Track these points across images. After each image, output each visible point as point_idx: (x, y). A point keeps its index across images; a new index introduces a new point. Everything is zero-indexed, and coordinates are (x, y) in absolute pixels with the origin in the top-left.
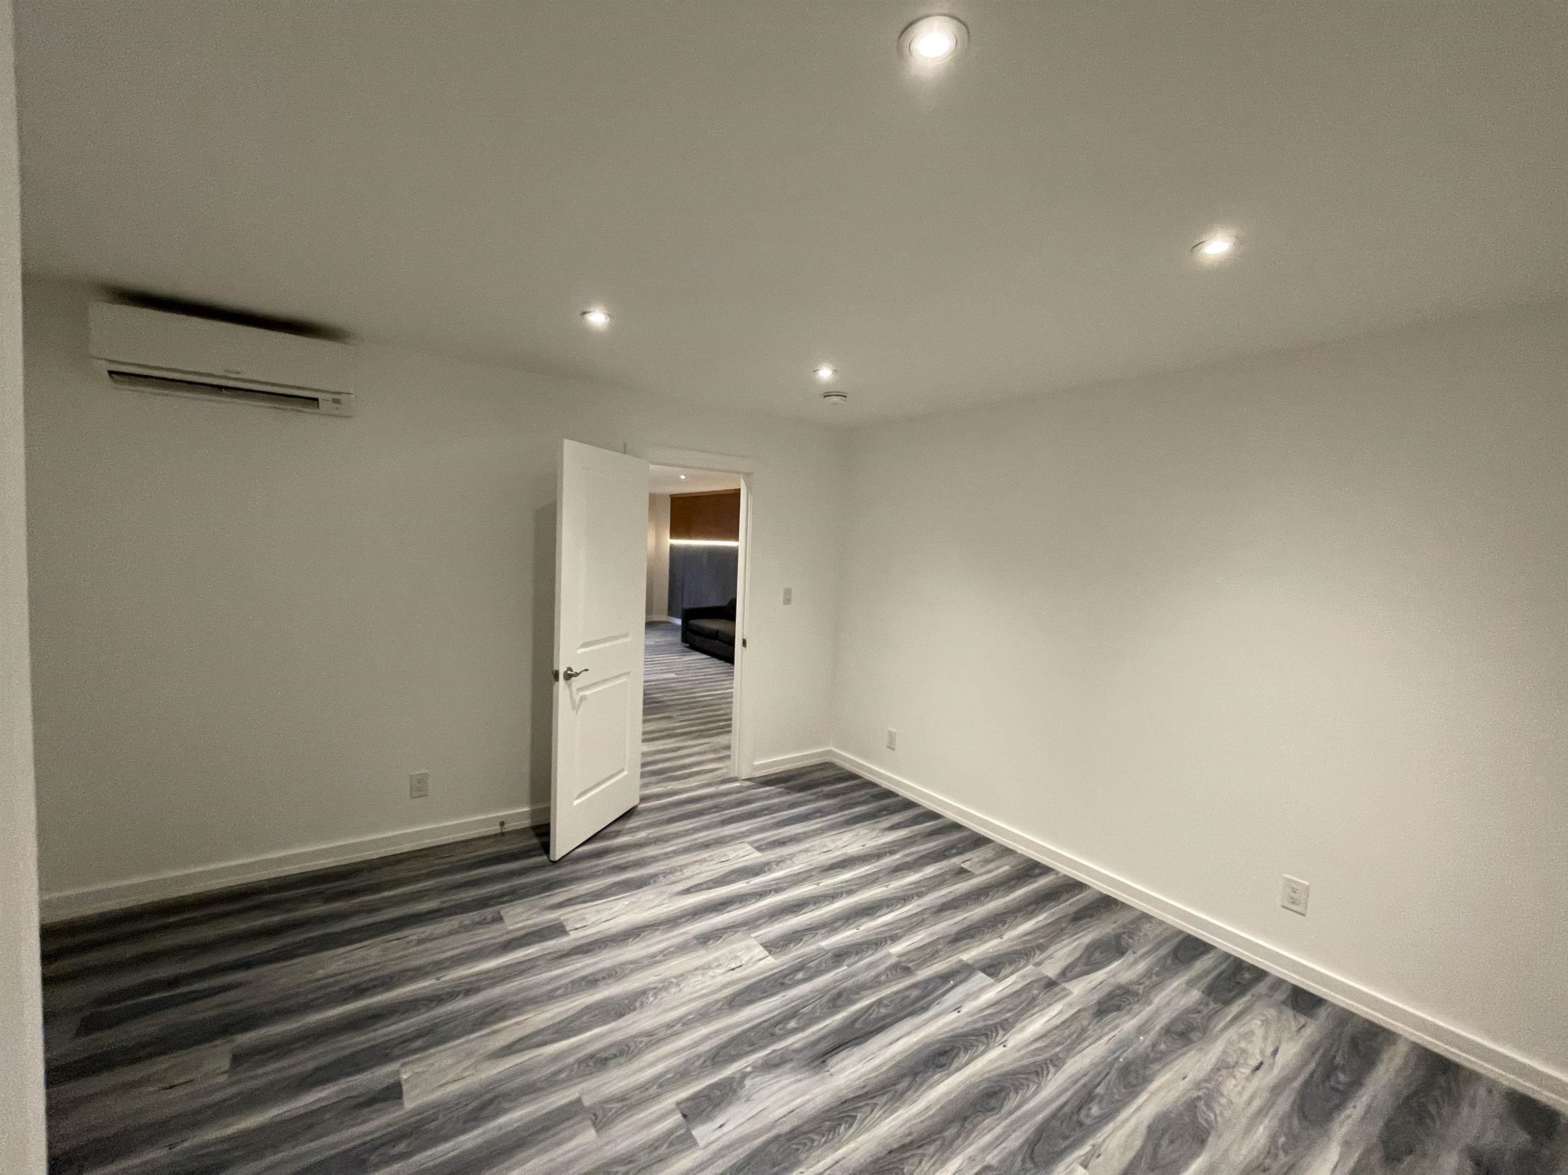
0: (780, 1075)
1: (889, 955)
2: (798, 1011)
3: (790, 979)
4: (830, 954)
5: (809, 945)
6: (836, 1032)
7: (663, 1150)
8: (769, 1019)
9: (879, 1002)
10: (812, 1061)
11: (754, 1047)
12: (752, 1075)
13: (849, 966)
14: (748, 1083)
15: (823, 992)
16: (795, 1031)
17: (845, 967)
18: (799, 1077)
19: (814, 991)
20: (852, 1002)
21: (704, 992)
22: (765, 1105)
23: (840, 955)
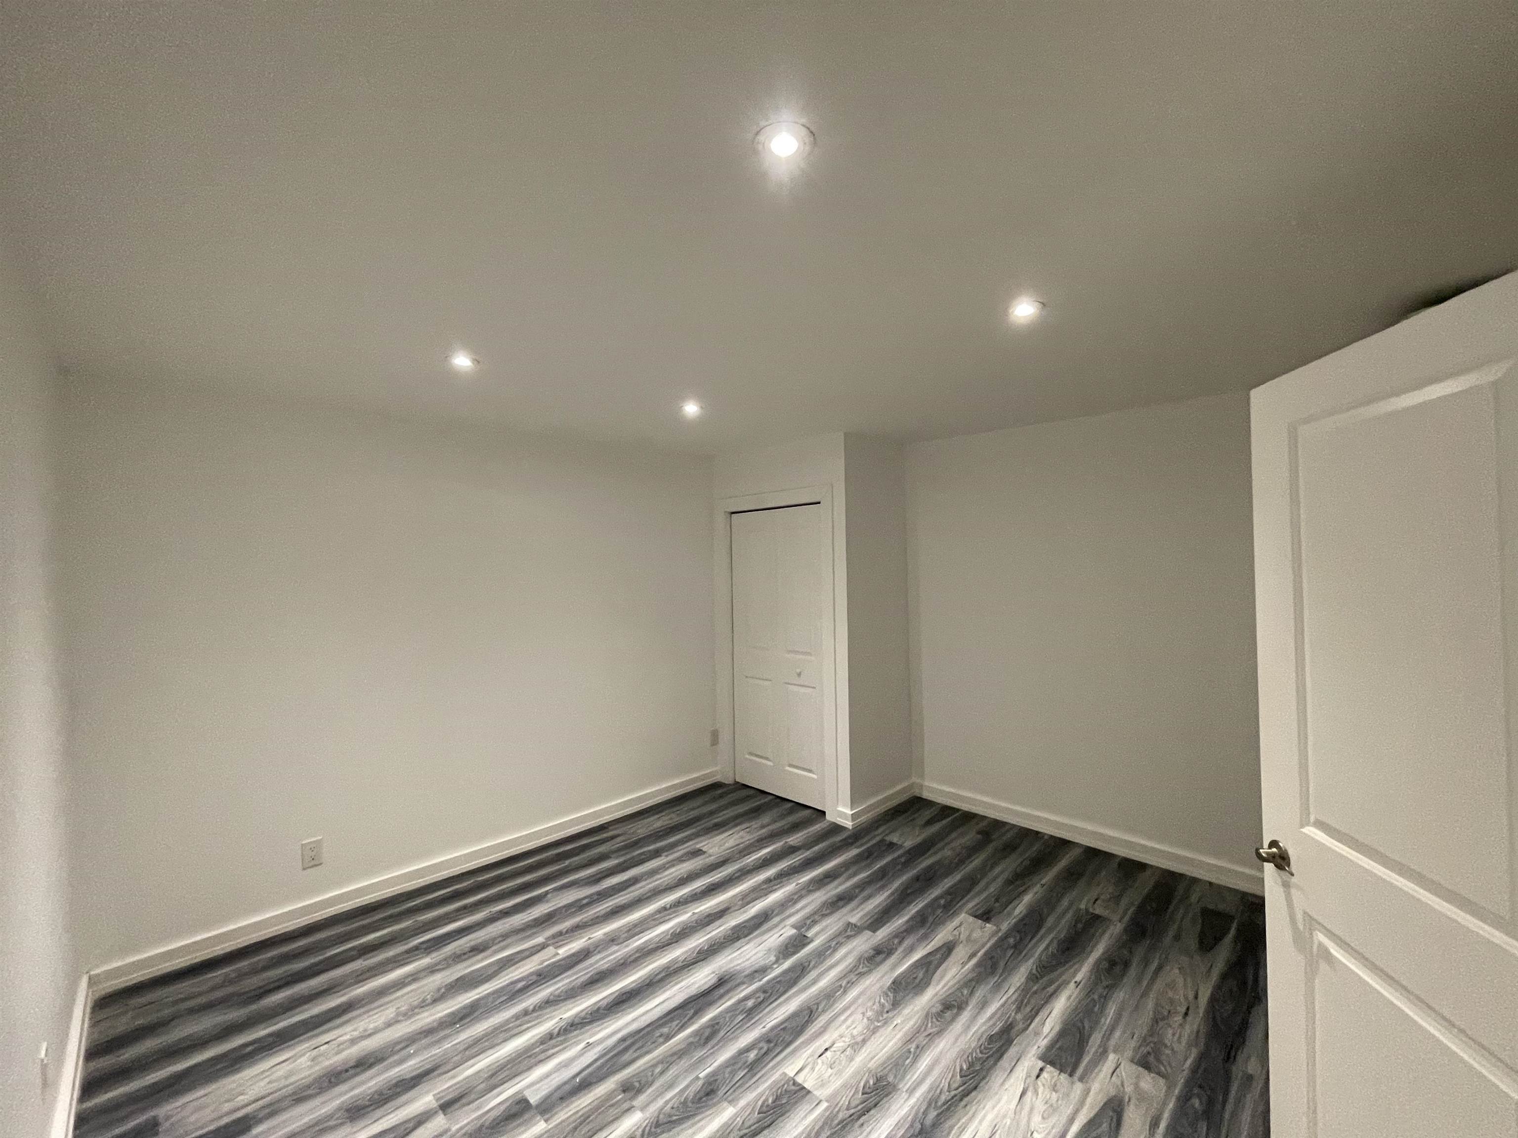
0: (751, 967)
1: (643, 1109)
2: (747, 1016)
3: (761, 1048)
4: (721, 1093)
5: (748, 1104)
6: (711, 1004)
7: (808, 922)
8: (771, 1003)
9: (668, 1038)
10: (728, 979)
11: (777, 981)
12: (771, 963)
13: (697, 1078)
14: (773, 958)
15: (726, 1040)
16: (746, 998)
17: (701, 1075)
18: (738, 967)
19: (736, 1038)
20: (696, 1033)
21: (843, 1018)
22: (759, 948)
23: (707, 1094)
